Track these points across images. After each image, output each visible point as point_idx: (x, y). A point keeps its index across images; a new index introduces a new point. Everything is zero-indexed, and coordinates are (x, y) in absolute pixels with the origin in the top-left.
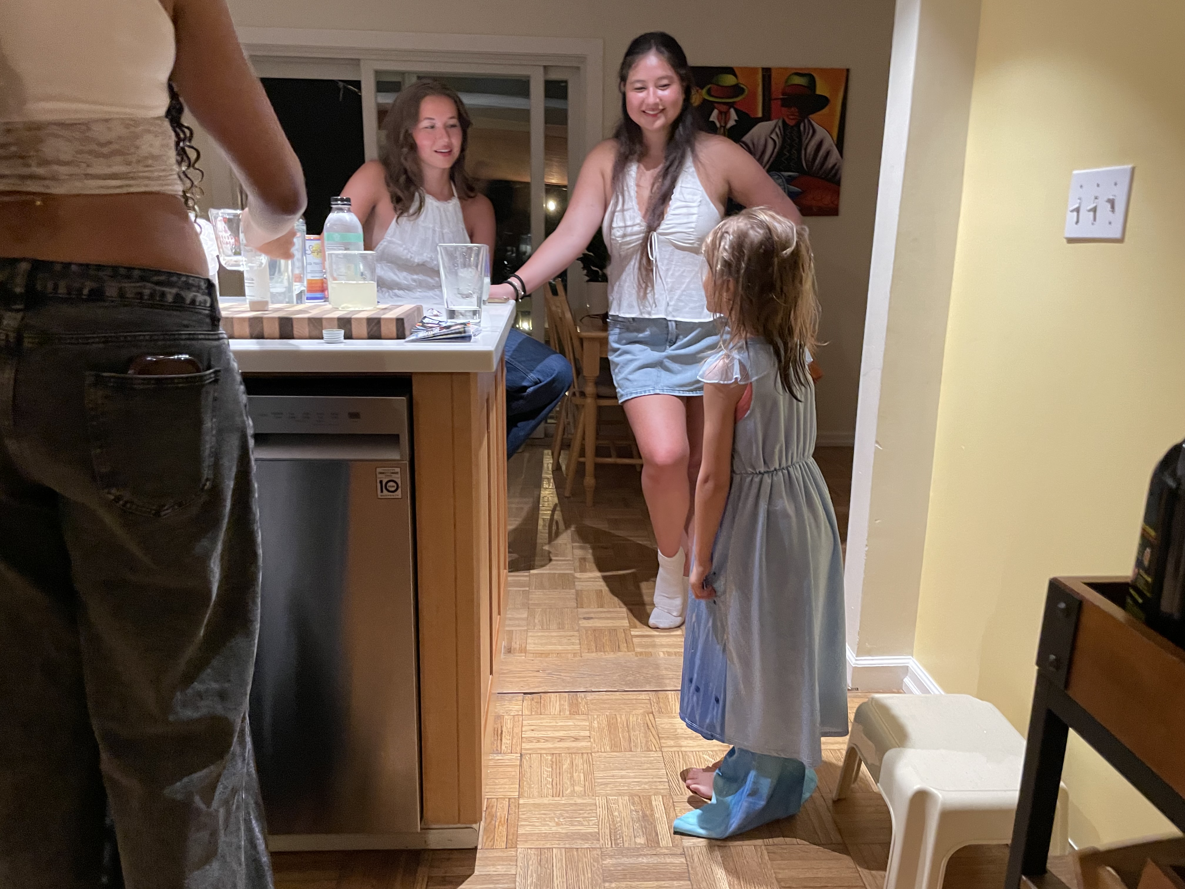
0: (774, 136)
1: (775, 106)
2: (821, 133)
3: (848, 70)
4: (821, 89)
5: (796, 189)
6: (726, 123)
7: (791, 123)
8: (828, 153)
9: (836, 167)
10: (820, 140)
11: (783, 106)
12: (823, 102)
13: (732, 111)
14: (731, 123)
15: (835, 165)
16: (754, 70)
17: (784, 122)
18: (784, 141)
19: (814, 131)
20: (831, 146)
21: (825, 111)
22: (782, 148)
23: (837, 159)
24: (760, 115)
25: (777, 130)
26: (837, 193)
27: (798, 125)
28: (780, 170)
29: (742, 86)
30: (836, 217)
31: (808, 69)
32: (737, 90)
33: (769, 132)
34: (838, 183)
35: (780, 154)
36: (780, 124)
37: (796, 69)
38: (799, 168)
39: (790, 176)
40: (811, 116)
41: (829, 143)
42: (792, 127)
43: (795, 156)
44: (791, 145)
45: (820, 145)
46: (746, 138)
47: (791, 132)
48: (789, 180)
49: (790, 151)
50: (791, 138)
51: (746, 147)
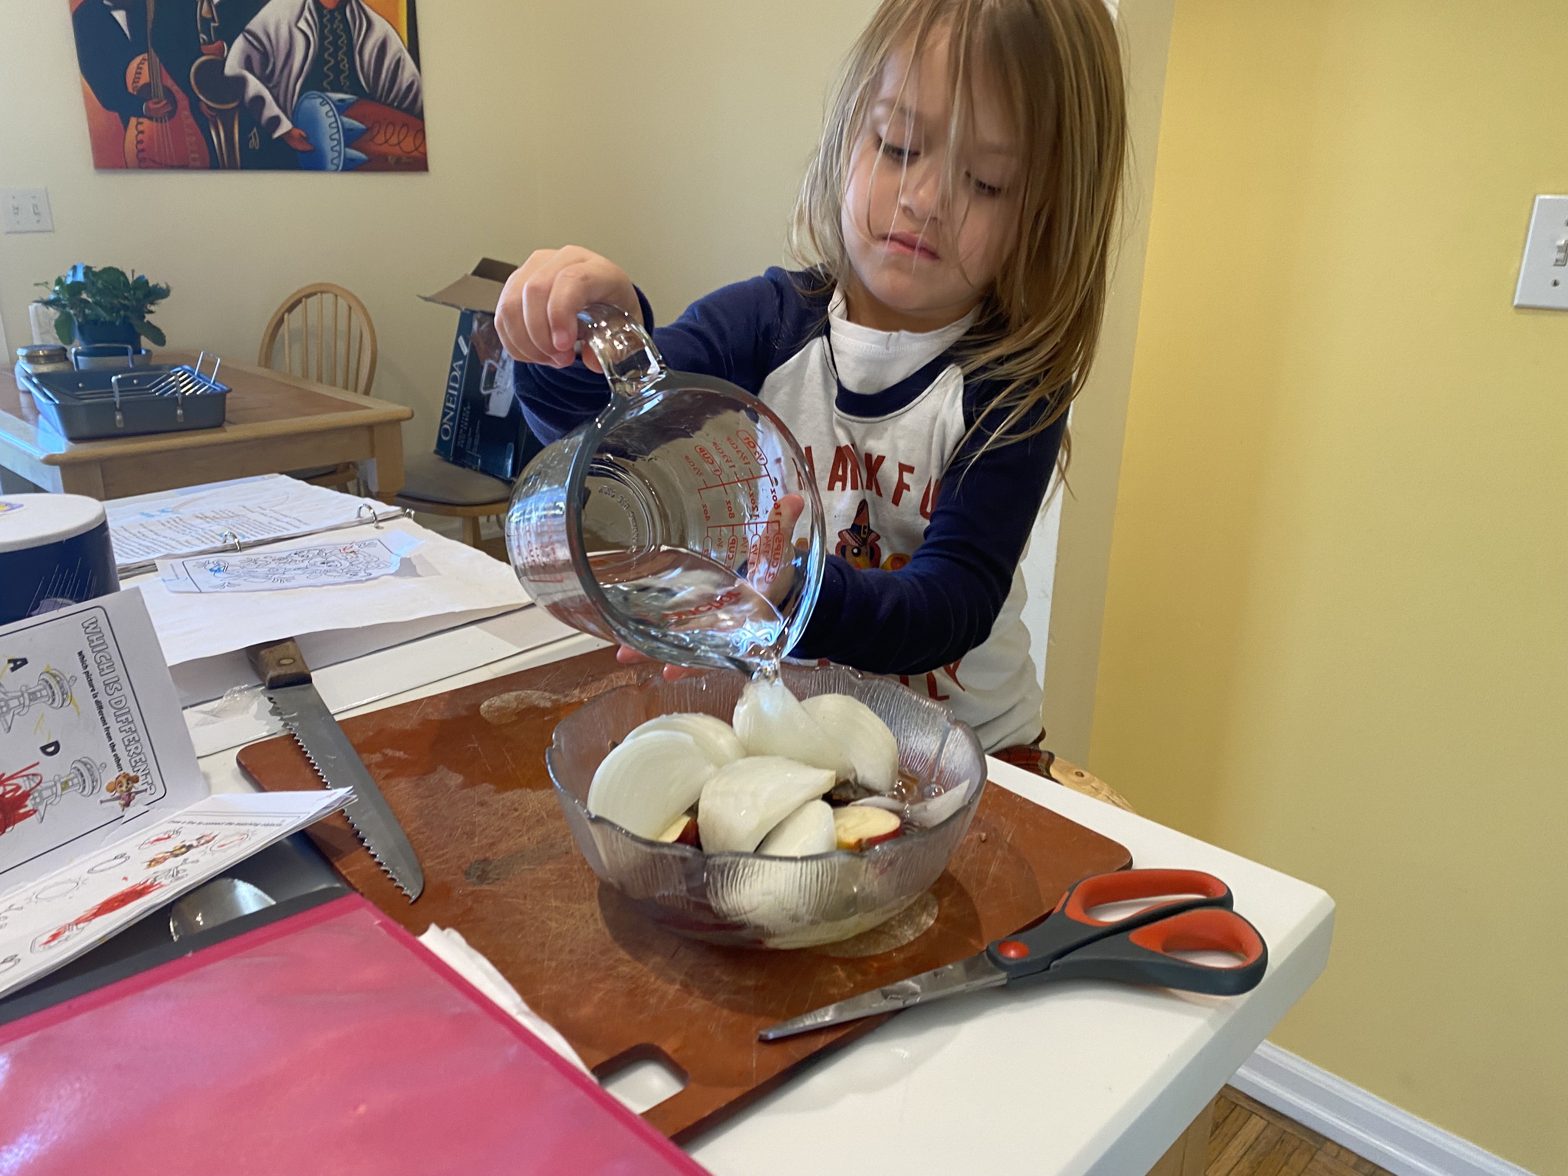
0: (302, 24)
2: (381, 27)
5: (356, 124)
7: (330, 3)
8: (398, 64)
9: (415, 87)
10: (381, 40)
15: (412, 84)
18: (322, 37)
19: (370, 23)
20: (401, 50)
22: (321, 49)
23: (414, 75)
25: (306, 13)
26: (421, 131)
27: (341, 8)
28: (324, 90)
30: (426, 173)
33: (294, 19)
34: (420, 116)
35: (319, 59)
36: (310, 4)
38: (355, 87)
39: (341, 101)
41: (397, 45)
42: (331, 12)
43: (345, 65)
44: (334, 43)
45: (383, 48)
46: (255, 25)
47: (332, 20)
48: (342, 108)
49: (334, 55)
50: (333, 32)
51: (255, 43)
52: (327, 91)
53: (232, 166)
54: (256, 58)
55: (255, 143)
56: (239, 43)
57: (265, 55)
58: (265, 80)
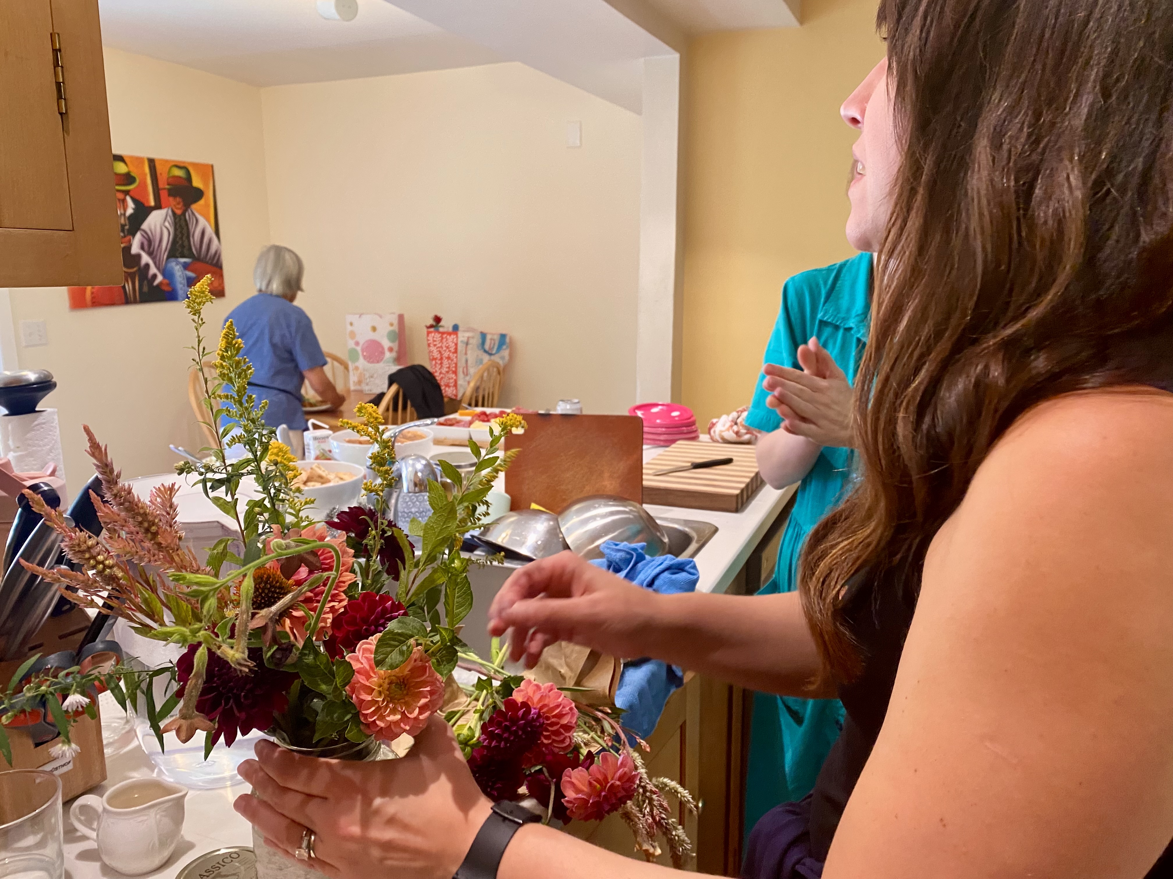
0: (167, 224)
1: (164, 194)
2: (202, 221)
3: (212, 166)
4: (197, 183)
5: (192, 274)
6: (125, 211)
7: (179, 212)
8: (210, 241)
9: (218, 254)
11: (170, 195)
12: (198, 194)
13: (128, 199)
14: (130, 211)
15: (217, 251)
16: (139, 160)
17: (173, 212)
18: (176, 230)
19: (197, 221)
20: (211, 233)
21: (202, 202)
22: (175, 236)
23: (218, 246)
24: (152, 203)
25: (168, 218)
26: (221, 276)
27: (184, 214)
28: (175, 257)
29: (133, 174)
30: (224, 297)
31: (184, 162)
32: (128, 178)
33: (163, 221)
34: (221, 268)
35: (174, 242)
36: (170, 212)
37: (173, 161)
38: (191, 255)
39: (185, 263)
40: (194, 207)
41: (210, 231)
42: (180, 216)
43: (186, 243)
44: (181, 232)
45: (203, 233)
46: (145, 226)
47: (180, 219)
48: (186, 266)
49: (181, 238)
50: (180, 226)
51: (145, 235)
52: (177, 257)
53: (135, 302)
54: (146, 243)
55: (145, 289)
56: (138, 236)
57: (150, 242)
58: (150, 254)
